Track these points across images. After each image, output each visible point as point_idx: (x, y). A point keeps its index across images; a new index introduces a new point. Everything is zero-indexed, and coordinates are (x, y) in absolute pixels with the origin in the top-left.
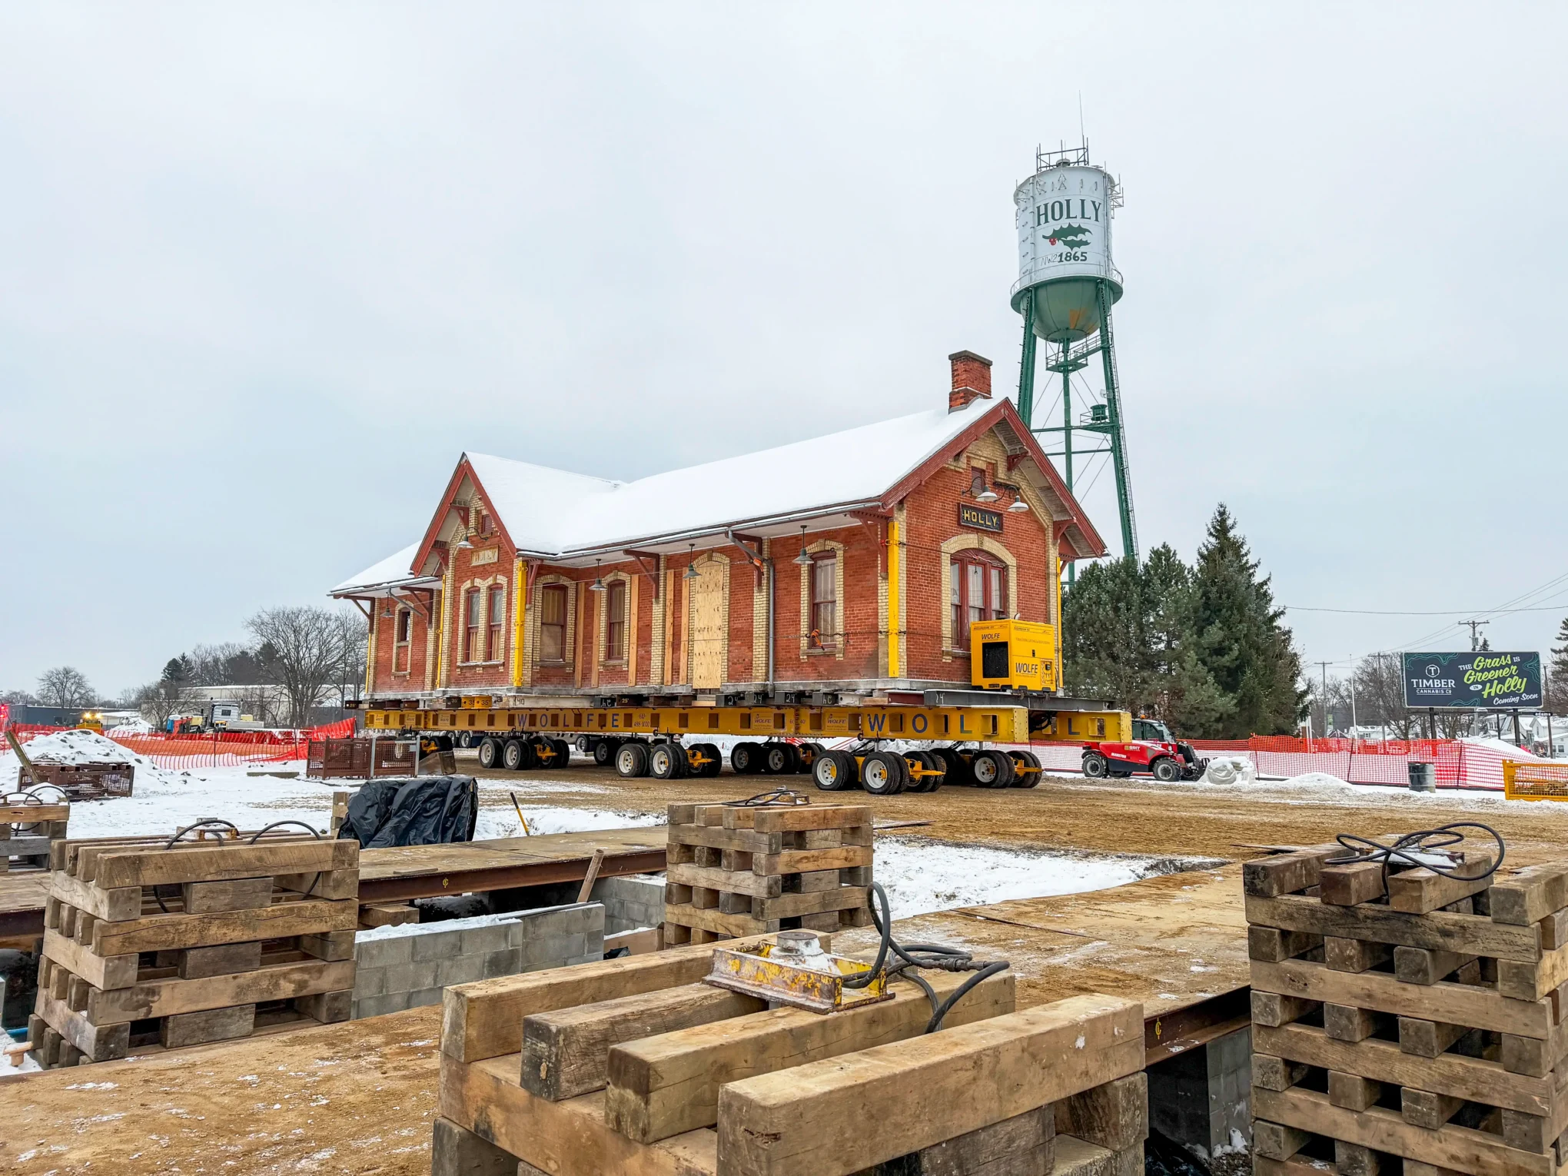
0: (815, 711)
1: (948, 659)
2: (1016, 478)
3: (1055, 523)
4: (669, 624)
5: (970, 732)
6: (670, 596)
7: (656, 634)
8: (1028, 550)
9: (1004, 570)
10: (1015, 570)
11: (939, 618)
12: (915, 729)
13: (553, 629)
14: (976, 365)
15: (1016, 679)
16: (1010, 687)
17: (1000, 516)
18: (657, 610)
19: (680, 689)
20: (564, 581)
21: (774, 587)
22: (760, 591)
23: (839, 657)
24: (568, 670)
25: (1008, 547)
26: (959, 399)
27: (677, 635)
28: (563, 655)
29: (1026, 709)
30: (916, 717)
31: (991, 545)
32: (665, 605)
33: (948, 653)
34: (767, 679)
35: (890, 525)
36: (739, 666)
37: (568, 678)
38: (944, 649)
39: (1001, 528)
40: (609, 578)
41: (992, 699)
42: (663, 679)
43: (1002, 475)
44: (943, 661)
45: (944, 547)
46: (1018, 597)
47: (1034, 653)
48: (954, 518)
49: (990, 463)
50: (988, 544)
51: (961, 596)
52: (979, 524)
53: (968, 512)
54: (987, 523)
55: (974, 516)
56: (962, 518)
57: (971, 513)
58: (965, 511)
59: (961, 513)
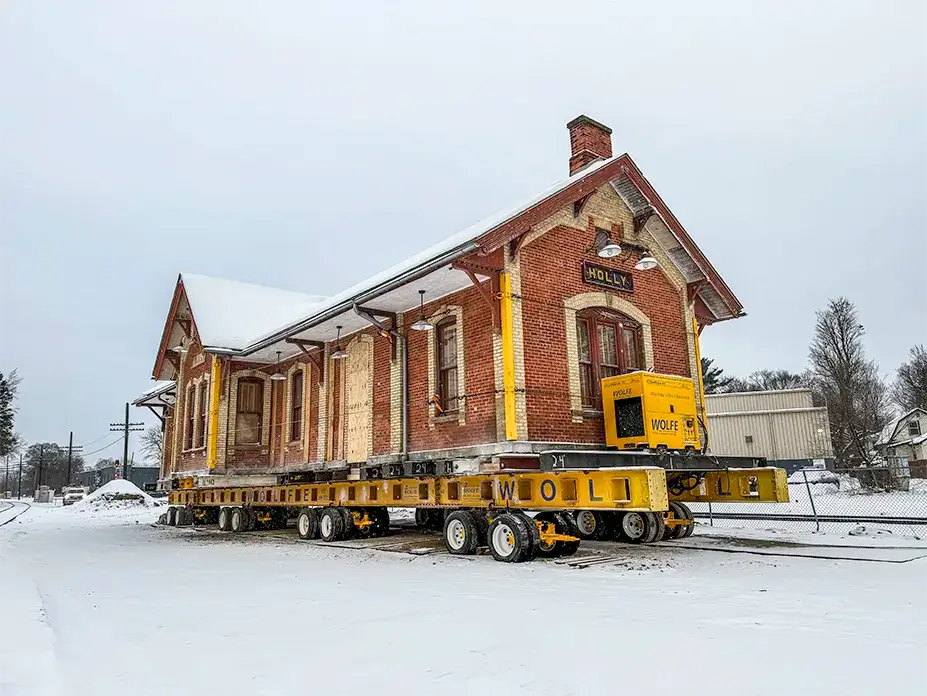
0: (452, 480)
1: (578, 420)
2: (643, 238)
3: (688, 285)
4: (331, 405)
5: (601, 499)
6: (332, 379)
7: (322, 413)
8: (663, 311)
9: (637, 329)
10: (649, 329)
11: (566, 377)
12: (544, 495)
13: (249, 416)
14: (595, 130)
15: (653, 437)
16: (645, 446)
17: (629, 276)
18: (322, 392)
19: (338, 465)
20: (259, 374)
21: (407, 358)
22: (395, 364)
23: (462, 422)
24: (264, 452)
25: (640, 306)
26: (578, 161)
27: (336, 412)
28: (260, 440)
29: (663, 470)
30: (543, 484)
31: (621, 304)
32: (328, 388)
33: (578, 413)
34: (401, 451)
35: (502, 277)
36: (380, 440)
37: (266, 461)
38: (573, 408)
39: (632, 288)
40: (292, 370)
41: (627, 460)
42: (326, 455)
43: (628, 236)
44: (574, 421)
45: (567, 303)
46: (655, 357)
47: (672, 409)
48: (578, 276)
49: (614, 224)
50: (618, 302)
51: (591, 355)
52: (607, 283)
53: (594, 270)
54: (615, 282)
55: (600, 274)
56: (587, 276)
57: (596, 272)
58: (590, 269)
59: (586, 271)
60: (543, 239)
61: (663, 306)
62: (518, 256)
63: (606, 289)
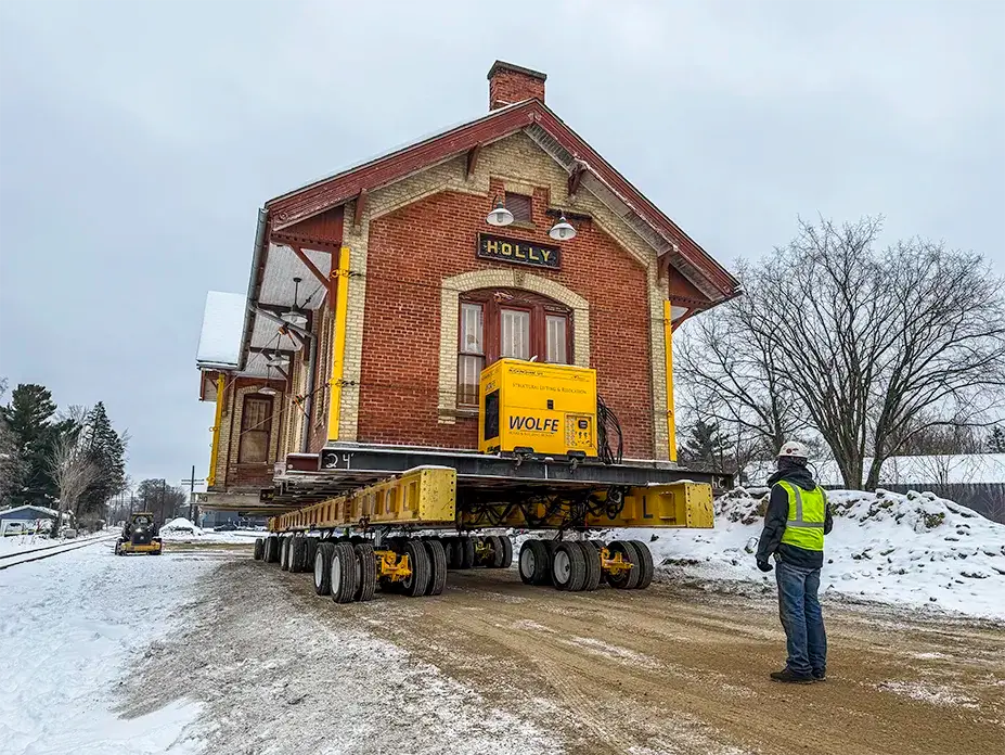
3: (657, 258)
8: (611, 291)
10: (586, 314)
13: (257, 435)
16: (499, 449)
17: (556, 250)
24: (270, 471)
25: (573, 287)
28: (267, 459)
31: (538, 284)
38: (441, 407)
39: (560, 264)
43: (557, 201)
44: (440, 421)
45: (447, 283)
46: (592, 348)
47: (550, 405)
48: (470, 250)
49: (539, 188)
50: (533, 282)
51: (485, 345)
52: (518, 258)
53: (496, 243)
54: (531, 257)
55: (507, 248)
56: (484, 250)
57: (499, 246)
58: (489, 242)
59: (482, 244)
60: (415, 209)
61: (615, 286)
62: (366, 228)
63: (514, 266)
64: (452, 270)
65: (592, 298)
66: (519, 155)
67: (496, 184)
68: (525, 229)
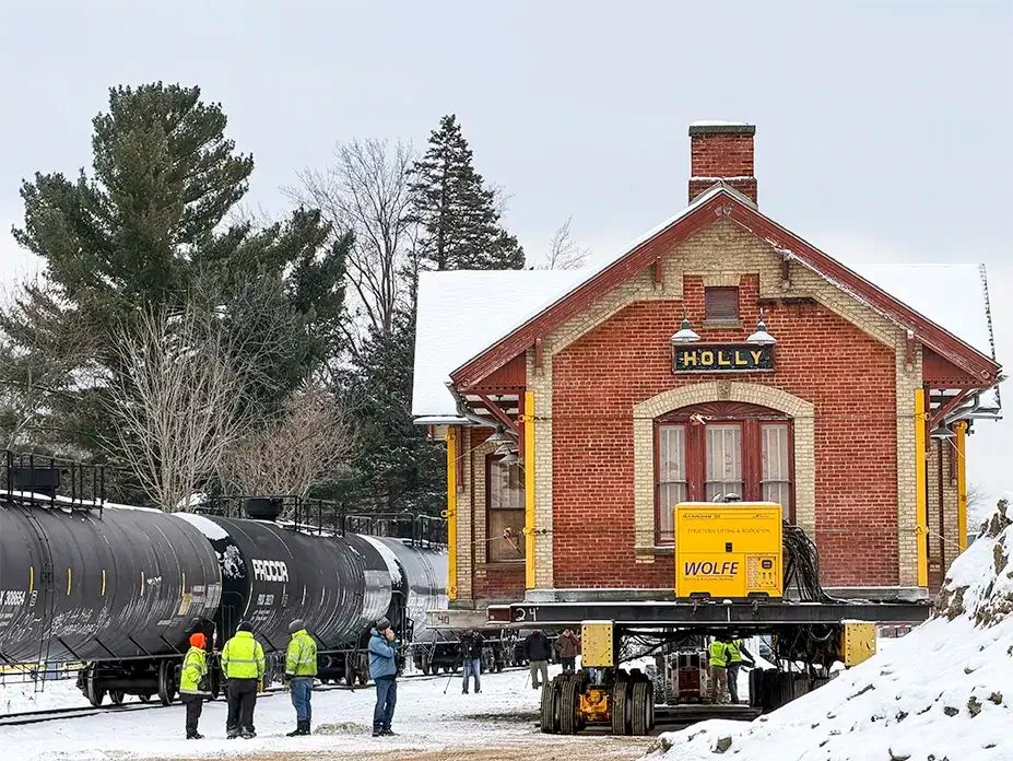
1: (645, 560)
3: (907, 338)
9: (790, 423)
10: (809, 421)
11: (630, 507)
15: (684, 584)
17: (769, 349)
31: (750, 392)
35: (526, 395)
38: (638, 545)
39: (775, 364)
43: (769, 289)
45: (639, 409)
46: (819, 459)
47: (729, 548)
48: (664, 367)
49: (747, 275)
50: (743, 392)
51: (687, 471)
52: (722, 367)
53: (694, 353)
54: (738, 362)
55: (707, 358)
56: (680, 365)
57: (699, 355)
58: (686, 354)
59: (678, 357)
60: (601, 330)
61: (851, 380)
62: (548, 366)
63: (719, 376)
64: (645, 394)
65: (820, 399)
66: (719, 243)
67: (690, 283)
68: (730, 330)
